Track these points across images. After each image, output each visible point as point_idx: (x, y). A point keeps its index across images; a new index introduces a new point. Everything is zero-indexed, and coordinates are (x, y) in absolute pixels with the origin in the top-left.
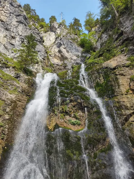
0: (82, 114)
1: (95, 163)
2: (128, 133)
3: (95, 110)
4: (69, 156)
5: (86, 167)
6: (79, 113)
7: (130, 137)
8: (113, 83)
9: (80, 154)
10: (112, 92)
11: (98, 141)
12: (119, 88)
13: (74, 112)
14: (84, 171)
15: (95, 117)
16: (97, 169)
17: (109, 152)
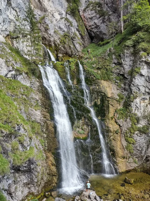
0: (86, 128)
1: (95, 158)
2: (110, 146)
3: (95, 129)
4: (84, 155)
5: (91, 160)
6: (84, 127)
7: (110, 148)
8: (106, 109)
9: (88, 154)
10: (104, 115)
11: (96, 148)
12: (108, 113)
13: (81, 126)
14: (90, 161)
15: (95, 133)
16: (95, 161)
17: (101, 153)
